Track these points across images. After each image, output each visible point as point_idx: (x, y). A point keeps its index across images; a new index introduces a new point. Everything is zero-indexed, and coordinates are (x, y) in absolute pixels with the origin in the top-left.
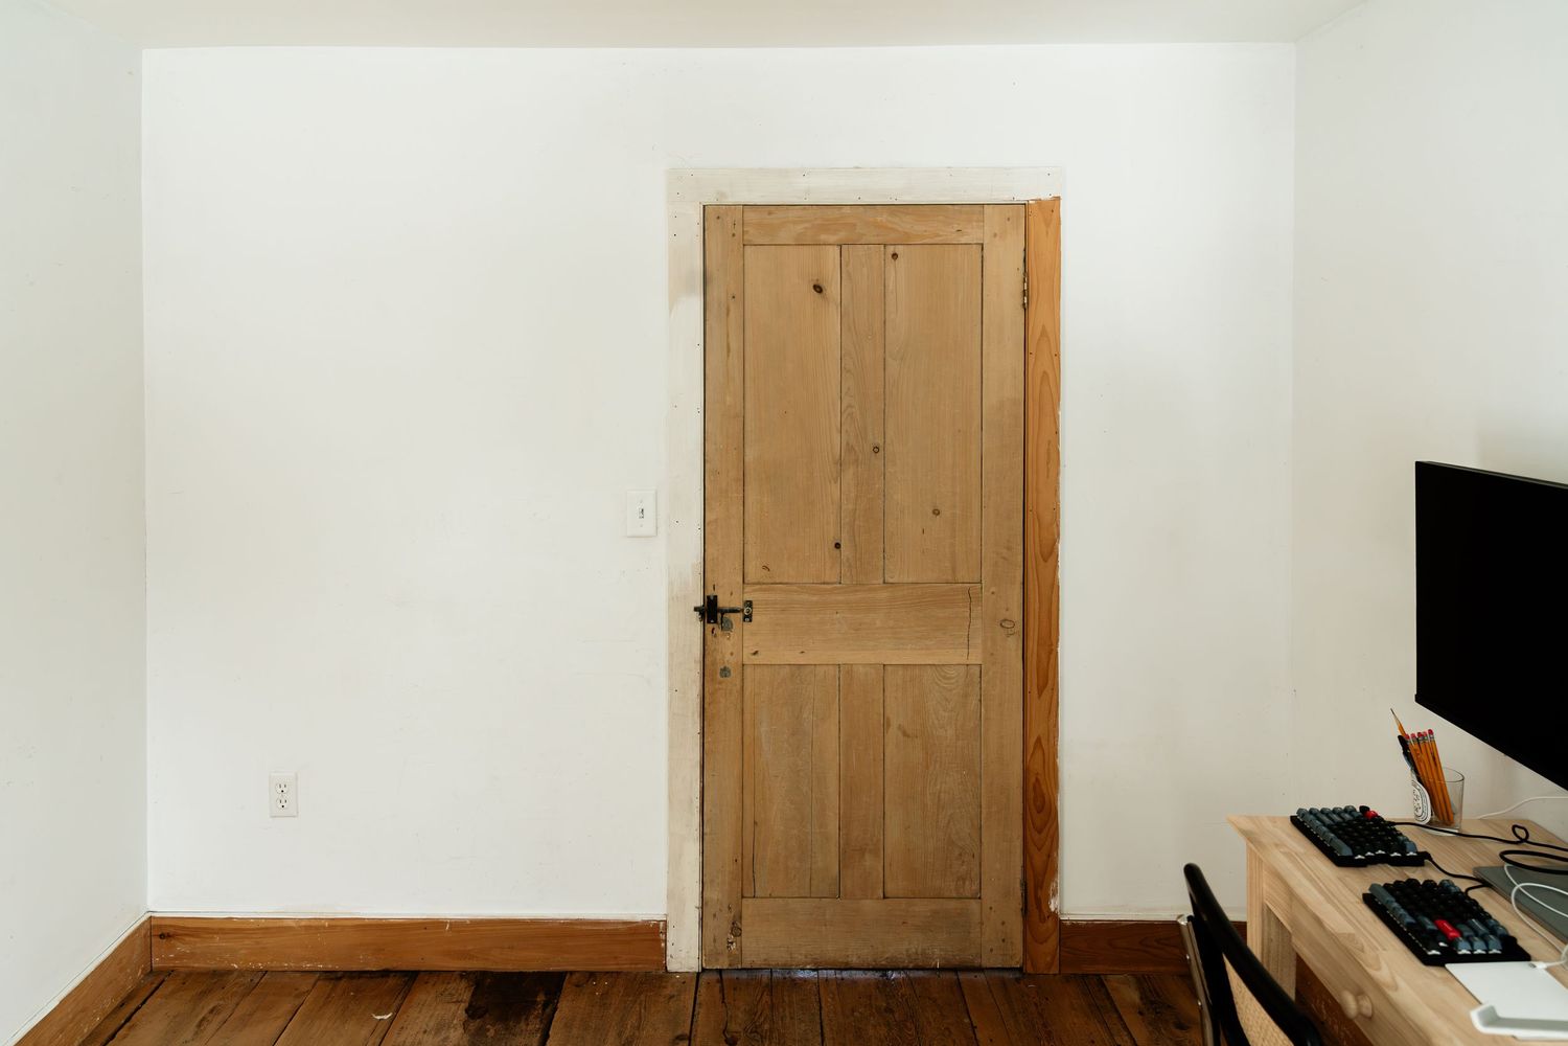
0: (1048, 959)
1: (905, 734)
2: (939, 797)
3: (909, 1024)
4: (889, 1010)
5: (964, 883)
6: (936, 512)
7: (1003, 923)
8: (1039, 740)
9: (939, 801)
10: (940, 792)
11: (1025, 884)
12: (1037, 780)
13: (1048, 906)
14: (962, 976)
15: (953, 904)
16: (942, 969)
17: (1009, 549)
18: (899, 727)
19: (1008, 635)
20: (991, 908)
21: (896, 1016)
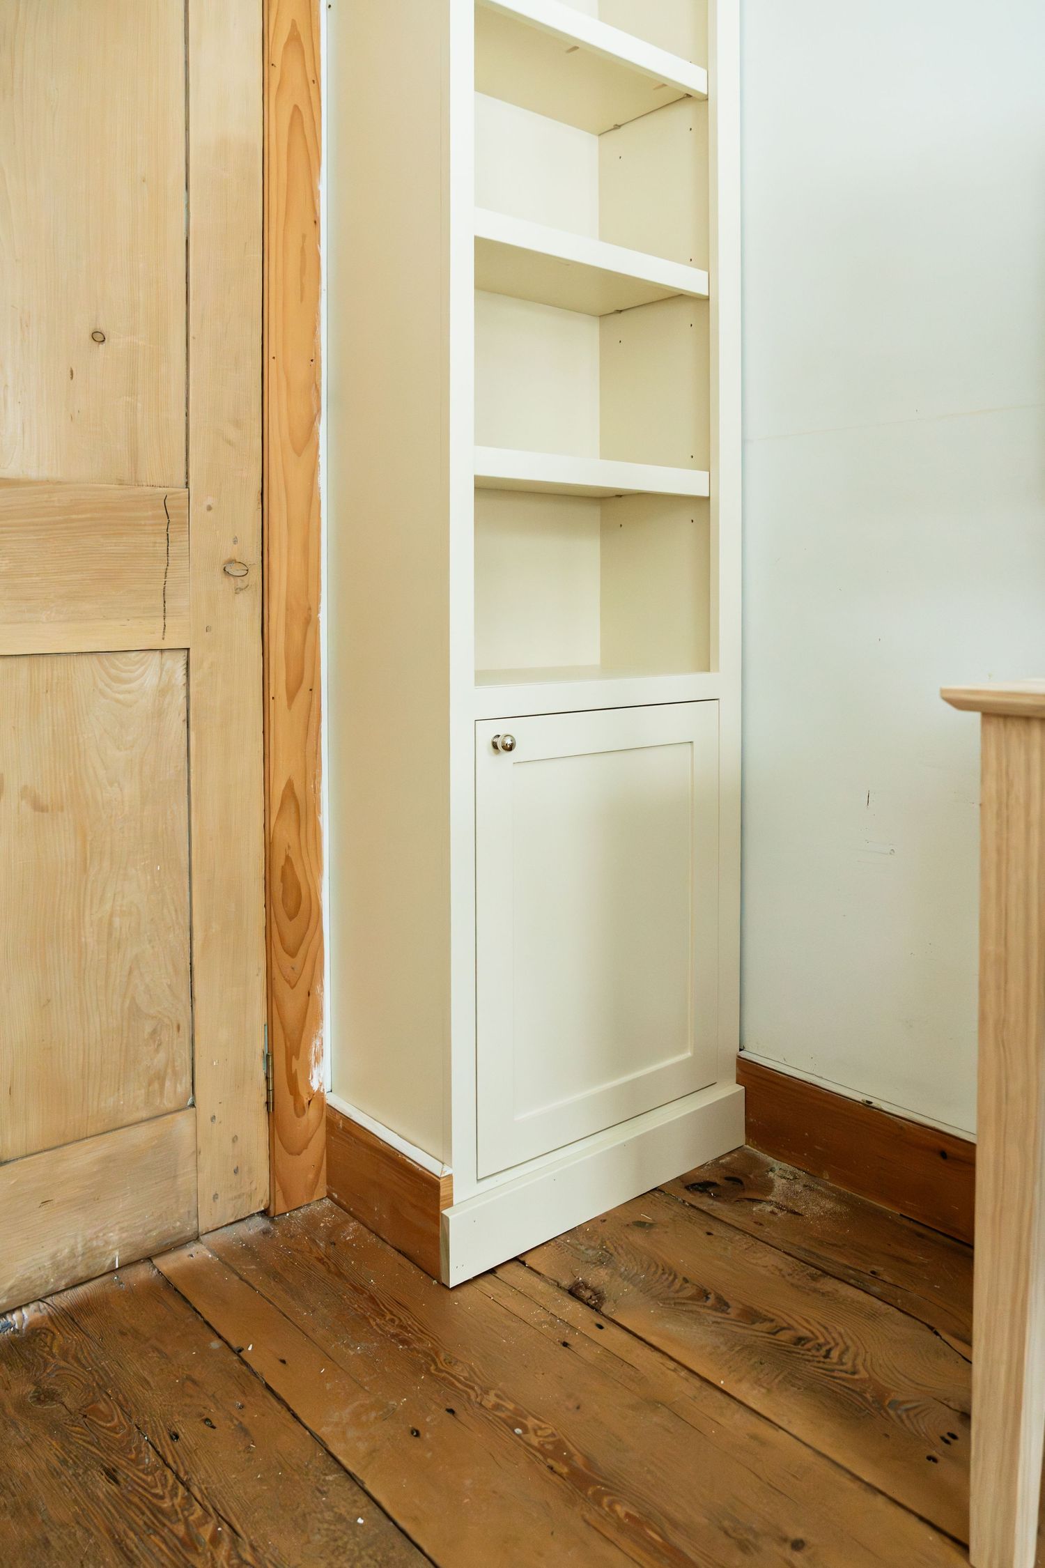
0: (311, 1176)
1: (38, 807)
2: (111, 924)
3: (102, 1406)
4: (44, 1396)
5: (162, 1086)
6: (98, 337)
7: (235, 1139)
8: (290, 785)
9: (110, 934)
10: (111, 916)
11: (268, 1058)
12: (288, 858)
13: (308, 1084)
14: (168, 1264)
15: (141, 1135)
16: (127, 1265)
17: (237, 424)
18: (24, 792)
19: (238, 590)
20: (213, 1118)
21: (66, 1400)
